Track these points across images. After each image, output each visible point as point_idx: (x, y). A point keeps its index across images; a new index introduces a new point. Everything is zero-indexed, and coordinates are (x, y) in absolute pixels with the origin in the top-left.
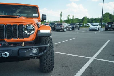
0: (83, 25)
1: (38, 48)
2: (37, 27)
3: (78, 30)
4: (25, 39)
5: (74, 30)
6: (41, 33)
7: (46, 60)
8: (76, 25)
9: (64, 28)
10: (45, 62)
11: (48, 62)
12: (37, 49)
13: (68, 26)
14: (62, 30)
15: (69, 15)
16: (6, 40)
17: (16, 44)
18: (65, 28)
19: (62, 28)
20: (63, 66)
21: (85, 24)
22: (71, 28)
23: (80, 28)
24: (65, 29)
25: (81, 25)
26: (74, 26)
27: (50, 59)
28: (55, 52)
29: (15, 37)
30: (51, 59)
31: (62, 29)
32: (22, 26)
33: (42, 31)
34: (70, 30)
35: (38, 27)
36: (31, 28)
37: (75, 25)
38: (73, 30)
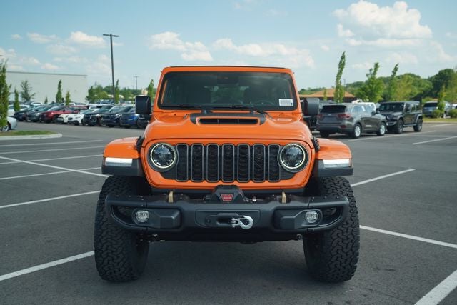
0: (441, 108)
1: (323, 208)
2: (314, 150)
3: (416, 129)
4: (283, 183)
5: (397, 132)
6: (325, 166)
7: (336, 249)
8: (407, 110)
9: (353, 124)
10: (334, 253)
11: (342, 253)
12: (317, 211)
13: (369, 115)
14: (343, 132)
15: (377, 66)
16: (236, 183)
17: (265, 196)
18: (359, 124)
19: (347, 122)
20: (377, 269)
21: (447, 105)
22: (383, 121)
23: (426, 121)
24: (358, 129)
25: (431, 110)
26: (398, 114)
27: (348, 244)
28: (361, 227)
29: (259, 177)
30: (350, 247)
31: (344, 126)
32: (275, 147)
33: (329, 162)
34: (379, 134)
35: (317, 151)
36: (297, 151)
37: (401, 110)
38: (392, 129)
